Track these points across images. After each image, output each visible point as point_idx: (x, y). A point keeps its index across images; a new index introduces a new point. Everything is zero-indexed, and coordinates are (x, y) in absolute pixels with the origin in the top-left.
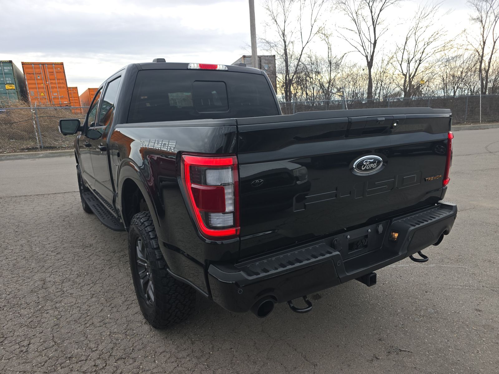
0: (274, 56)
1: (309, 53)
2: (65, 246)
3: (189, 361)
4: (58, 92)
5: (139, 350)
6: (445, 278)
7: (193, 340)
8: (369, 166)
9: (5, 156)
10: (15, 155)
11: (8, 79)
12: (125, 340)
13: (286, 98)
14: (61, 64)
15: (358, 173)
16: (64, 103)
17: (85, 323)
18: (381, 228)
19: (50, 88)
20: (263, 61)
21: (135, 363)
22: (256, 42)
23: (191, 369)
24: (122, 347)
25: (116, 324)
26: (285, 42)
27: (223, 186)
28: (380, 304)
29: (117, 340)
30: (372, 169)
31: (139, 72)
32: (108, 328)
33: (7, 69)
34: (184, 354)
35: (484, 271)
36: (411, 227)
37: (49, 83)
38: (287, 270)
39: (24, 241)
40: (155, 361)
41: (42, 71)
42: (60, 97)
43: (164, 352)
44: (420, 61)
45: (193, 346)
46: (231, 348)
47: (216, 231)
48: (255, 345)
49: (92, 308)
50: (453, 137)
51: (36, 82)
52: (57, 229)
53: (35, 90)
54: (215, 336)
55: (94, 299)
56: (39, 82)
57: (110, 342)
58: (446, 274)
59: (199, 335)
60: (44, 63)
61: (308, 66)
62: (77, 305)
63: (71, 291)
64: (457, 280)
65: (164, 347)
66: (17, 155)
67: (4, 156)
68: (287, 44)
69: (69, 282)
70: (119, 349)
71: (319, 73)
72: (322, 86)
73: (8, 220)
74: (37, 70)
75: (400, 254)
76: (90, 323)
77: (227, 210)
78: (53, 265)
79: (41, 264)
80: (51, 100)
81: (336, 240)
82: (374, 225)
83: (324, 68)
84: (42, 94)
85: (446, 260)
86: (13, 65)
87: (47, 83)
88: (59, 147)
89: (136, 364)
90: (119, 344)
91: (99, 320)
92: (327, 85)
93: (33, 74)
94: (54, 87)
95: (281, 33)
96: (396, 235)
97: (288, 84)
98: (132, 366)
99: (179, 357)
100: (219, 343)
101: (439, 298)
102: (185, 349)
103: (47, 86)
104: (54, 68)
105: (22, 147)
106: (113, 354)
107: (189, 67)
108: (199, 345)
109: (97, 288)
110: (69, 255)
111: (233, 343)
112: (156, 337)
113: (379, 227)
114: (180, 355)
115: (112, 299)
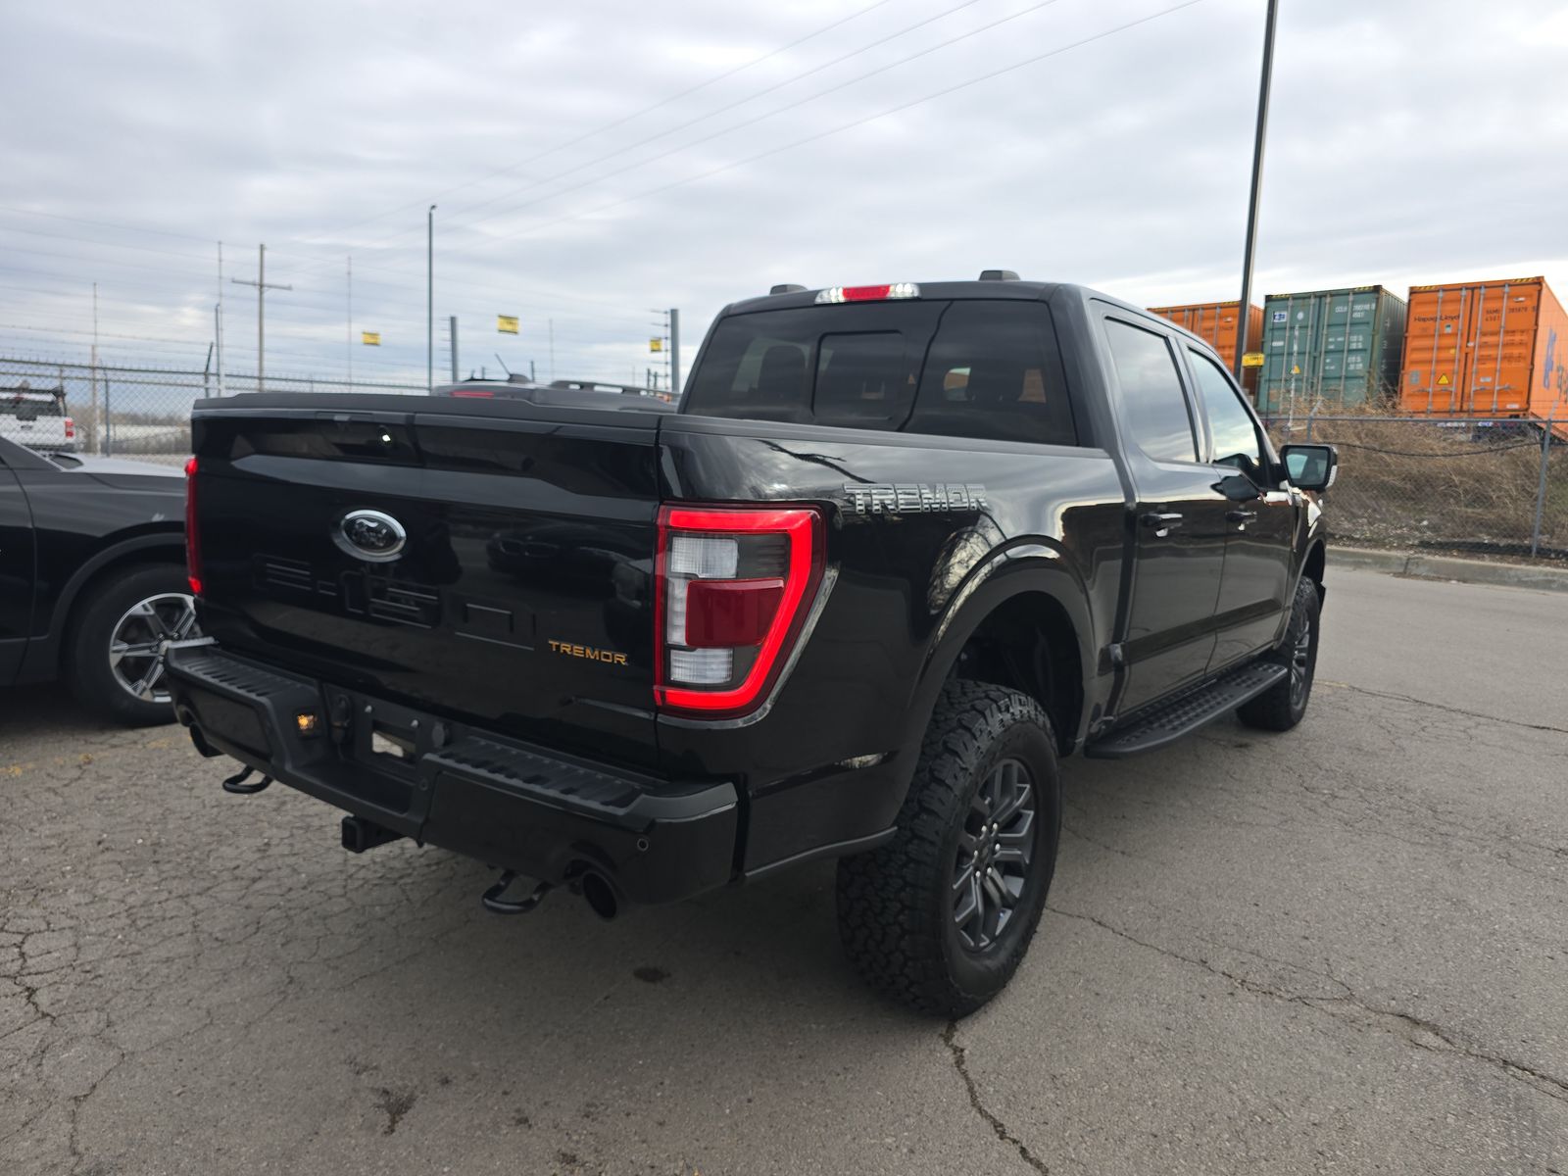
4: (1498, 374)
11: (1354, 338)
14: (1535, 283)
16: (1509, 406)
19: (1473, 360)
33: (1361, 310)
37: (1474, 347)
41: (1463, 309)
42: (1497, 388)
51: (1433, 342)
53: (1426, 368)
56: (1446, 342)
60: (1478, 285)
74: (1450, 309)
80: (1465, 399)
84: (1444, 380)
86: (1383, 298)
87: (1471, 344)
88: (1341, 537)
93: (1432, 319)
94: (1490, 356)
103: (1467, 354)
104: (1506, 296)
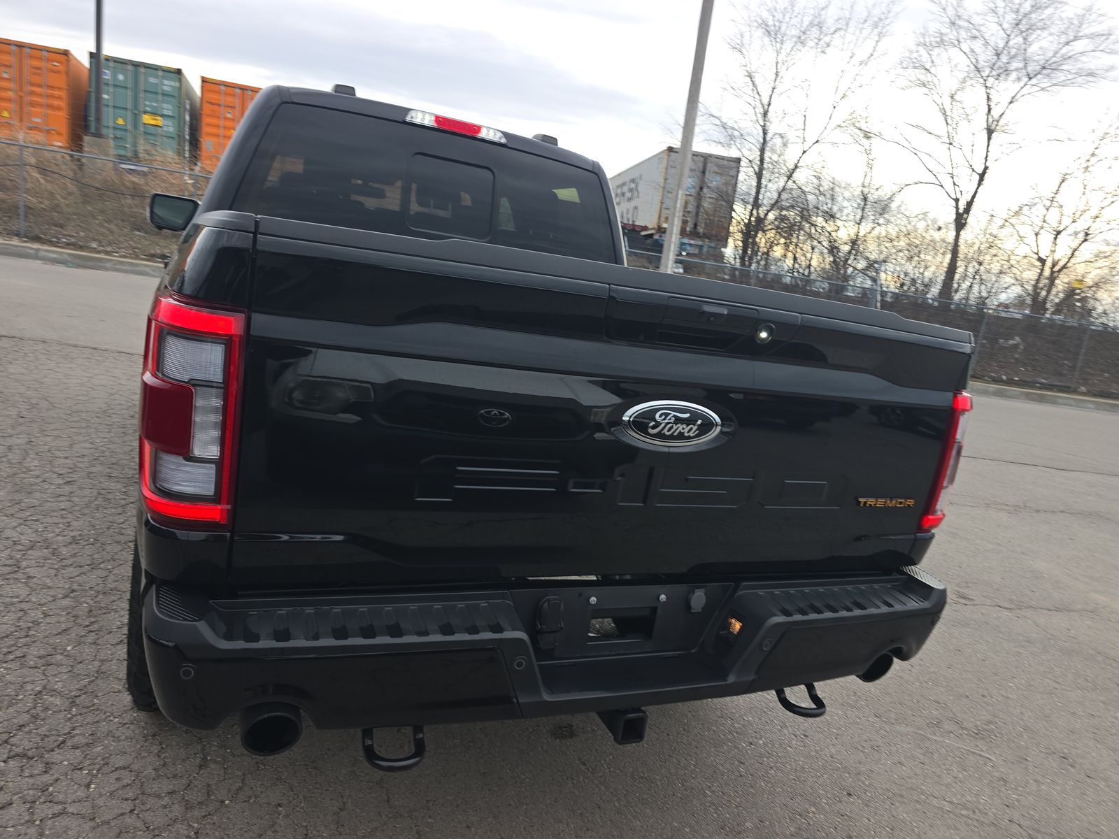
0: (738, 160)
1: (817, 166)
2: (94, 469)
3: (165, 807)
5: (75, 747)
6: (919, 771)
7: (209, 758)
8: (672, 427)
9: (115, 262)
10: (132, 263)
11: (165, 106)
12: (61, 716)
13: (742, 258)
15: (635, 439)
17: (10, 650)
18: (699, 599)
20: (710, 167)
21: (47, 775)
22: (694, 120)
23: (155, 829)
24: (43, 730)
25: (70, 671)
26: (765, 133)
27: (194, 385)
28: (709, 793)
29: (47, 709)
30: (681, 436)
31: (283, 106)
32: (46, 676)
33: (169, 85)
34: (165, 786)
35: (1036, 781)
36: (776, 615)
38: (345, 647)
39: (21, 441)
40: (88, 786)
41: (237, 102)
43: (125, 768)
44: (1087, 234)
45: (197, 774)
46: (280, 805)
47: (173, 502)
48: (338, 813)
49: (48, 620)
50: (972, 407)
51: (222, 122)
52: (105, 430)
53: (215, 140)
54: (262, 764)
55: (66, 602)
56: (228, 124)
57: (27, 709)
58: (927, 761)
59: (229, 751)
61: (810, 197)
62: (23, 606)
63: (31, 571)
64: (947, 786)
65: (134, 756)
66: (137, 265)
67: (111, 260)
68: (769, 137)
69: (45, 551)
70: (35, 731)
71: (832, 216)
72: (833, 249)
73: (22, 390)
74: (229, 99)
75: (731, 679)
76: (18, 654)
77: (197, 452)
78: (41, 505)
79: (17, 497)
81: (549, 600)
82: (682, 588)
83: (847, 207)
85: (948, 726)
86: (183, 80)
89: (47, 778)
90: (43, 720)
91: (42, 652)
92: (847, 248)
93: (219, 105)
95: (760, 110)
96: (737, 626)
97: (751, 231)
98: (31, 781)
99: (149, 790)
100: (260, 783)
101: (874, 818)
102: (175, 776)
105: (153, 252)
106: (13, 740)
107: (408, 119)
108: (213, 774)
109: (93, 579)
110: (86, 492)
111: (292, 791)
112: (132, 727)
113: (694, 594)
114: (155, 787)
115: (104, 611)
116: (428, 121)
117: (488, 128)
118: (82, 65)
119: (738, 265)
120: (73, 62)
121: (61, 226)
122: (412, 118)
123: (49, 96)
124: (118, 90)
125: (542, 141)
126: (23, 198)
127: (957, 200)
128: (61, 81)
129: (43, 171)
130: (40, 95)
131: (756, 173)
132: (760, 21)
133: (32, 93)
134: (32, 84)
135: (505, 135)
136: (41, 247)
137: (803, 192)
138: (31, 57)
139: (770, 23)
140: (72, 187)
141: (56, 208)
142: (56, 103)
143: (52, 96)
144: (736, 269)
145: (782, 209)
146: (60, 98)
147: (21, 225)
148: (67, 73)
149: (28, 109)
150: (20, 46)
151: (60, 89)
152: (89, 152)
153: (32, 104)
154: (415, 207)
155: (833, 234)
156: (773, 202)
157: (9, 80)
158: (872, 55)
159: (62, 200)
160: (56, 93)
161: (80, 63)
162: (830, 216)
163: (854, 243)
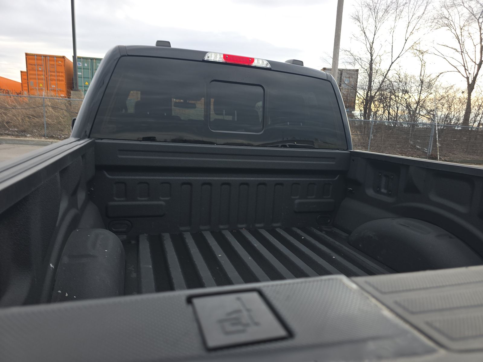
0: (357, 70)
1: (398, 70)
13: (364, 116)
20: (344, 75)
26: (372, 56)
61: (395, 84)
68: (374, 57)
72: (408, 106)
83: (414, 88)
92: (415, 106)
95: (368, 46)
97: (369, 100)
107: (206, 58)
116: (219, 58)
117: (258, 59)
118: (70, 61)
119: (363, 119)
120: (67, 61)
121: (62, 131)
122: (208, 57)
123: (58, 76)
124: (85, 70)
125: (293, 63)
126: (45, 120)
127: (468, 78)
128: (62, 69)
129: (53, 108)
130: (54, 76)
131: (369, 75)
132: (366, 5)
133: (51, 75)
134: (51, 72)
135: (270, 62)
136: (53, 141)
137: (391, 82)
138: (50, 60)
139: (371, 4)
140: (65, 113)
141: (59, 123)
142: (61, 78)
143: (59, 76)
144: (361, 121)
145: (382, 90)
146: (62, 76)
147: (45, 131)
148: (64, 66)
149: (49, 82)
150: (45, 56)
151: (62, 72)
152: (73, 98)
153: (51, 80)
154: (213, 116)
155: (408, 100)
156: (377, 88)
157: (42, 71)
158: (424, 13)
159: (62, 119)
160: (61, 74)
161: (69, 60)
162: (406, 92)
163: (418, 103)
